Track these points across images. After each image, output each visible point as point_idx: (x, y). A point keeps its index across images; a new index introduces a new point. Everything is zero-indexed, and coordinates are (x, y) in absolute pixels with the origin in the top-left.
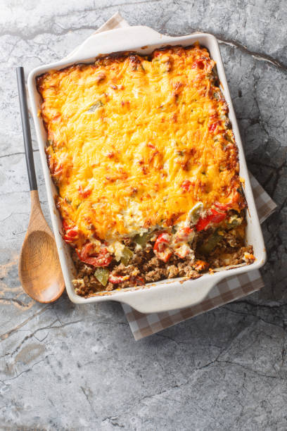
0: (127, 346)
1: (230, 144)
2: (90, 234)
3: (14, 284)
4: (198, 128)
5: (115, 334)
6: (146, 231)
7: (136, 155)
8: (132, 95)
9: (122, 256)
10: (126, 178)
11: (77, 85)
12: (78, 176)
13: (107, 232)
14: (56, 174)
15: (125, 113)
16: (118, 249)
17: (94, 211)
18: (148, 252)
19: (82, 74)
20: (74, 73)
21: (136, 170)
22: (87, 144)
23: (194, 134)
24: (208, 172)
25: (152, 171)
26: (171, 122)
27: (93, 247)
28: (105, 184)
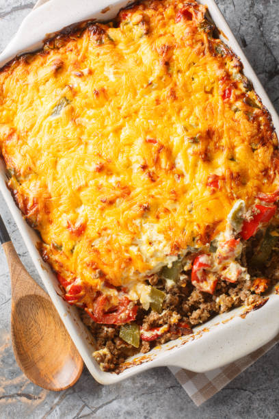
0: (186, 416)
1: (256, 111)
2: (100, 284)
3: (13, 374)
4: (207, 99)
5: (166, 403)
6: (175, 258)
7: (133, 159)
8: (106, 79)
9: (150, 301)
10: (129, 194)
11: (27, 85)
12: (61, 208)
13: (122, 275)
14: (31, 213)
15: (103, 106)
16: (143, 294)
17: (97, 251)
18: (184, 286)
19: (29, 67)
20: (19, 70)
21: (139, 180)
22: (62, 162)
23: (205, 109)
24: (237, 156)
25: (162, 174)
26: (169, 101)
27: (108, 299)
28: (102, 209)
